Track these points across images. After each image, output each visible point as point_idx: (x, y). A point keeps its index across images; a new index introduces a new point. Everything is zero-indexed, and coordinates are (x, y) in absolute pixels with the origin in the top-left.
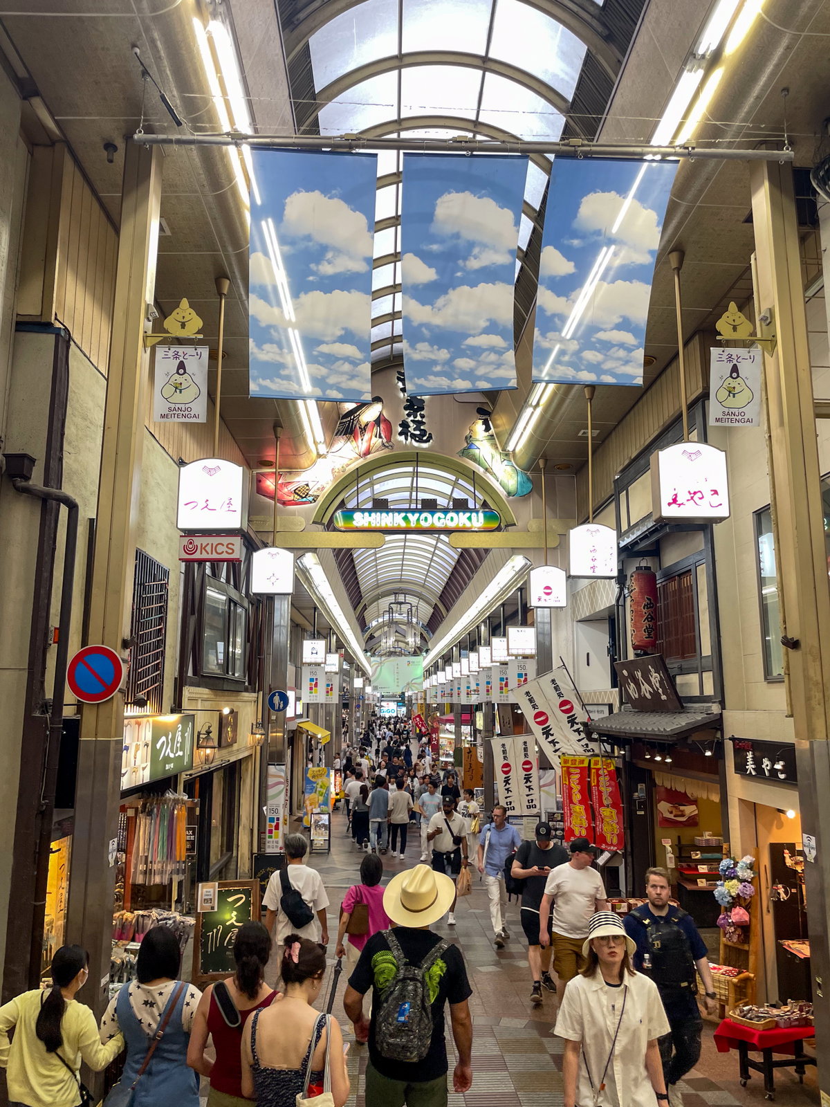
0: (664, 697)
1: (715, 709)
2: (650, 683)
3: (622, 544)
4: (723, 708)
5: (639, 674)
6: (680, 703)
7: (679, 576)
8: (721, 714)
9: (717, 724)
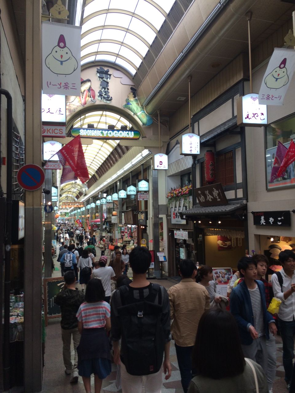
0: (219, 200)
1: (245, 202)
2: (212, 195)
3: (202, 141)
4: (247, 202)
5: (207, 192)
6: (226, 202)
7: (225, 153)
8: (247, 204)
9: (245, 208)
